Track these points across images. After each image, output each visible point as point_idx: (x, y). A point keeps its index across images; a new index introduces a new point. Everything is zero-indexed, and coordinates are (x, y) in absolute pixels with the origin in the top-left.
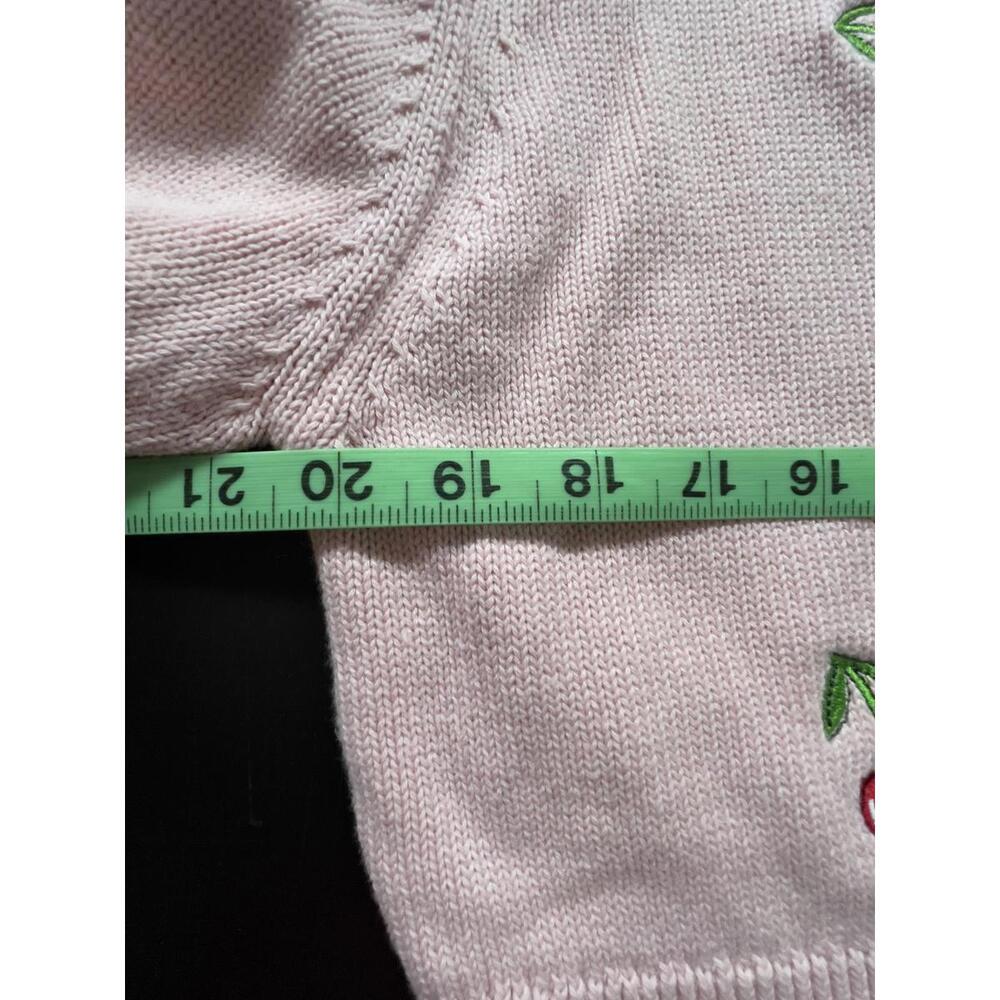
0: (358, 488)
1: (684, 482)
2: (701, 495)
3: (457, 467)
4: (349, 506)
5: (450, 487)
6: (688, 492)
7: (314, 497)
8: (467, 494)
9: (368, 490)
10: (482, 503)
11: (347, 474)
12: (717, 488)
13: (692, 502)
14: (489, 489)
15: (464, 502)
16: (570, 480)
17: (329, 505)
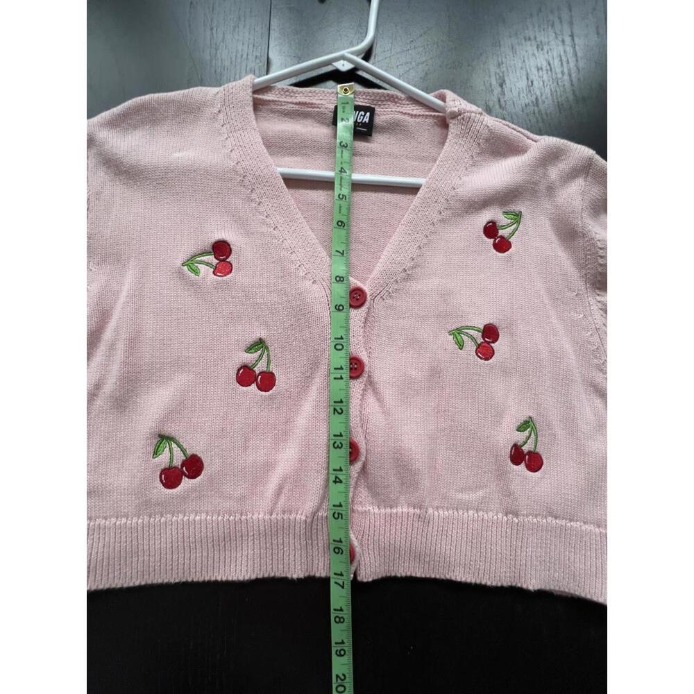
0: (343, 677)
1: (341, 588)
2: (343, 583)
3: (337, 651)
4: (347, 680)
5: (342, 652)
6: (343, 587)
7: (345, 689)
8: (345, 648)
9: (344, 675)
10: (347, 644)
11: (339, 681)
12: (342, 577)
13: (345, 586)
14: (343, 643)
15: (346, 649)
16: (340, 622)
17: (347, 685)
